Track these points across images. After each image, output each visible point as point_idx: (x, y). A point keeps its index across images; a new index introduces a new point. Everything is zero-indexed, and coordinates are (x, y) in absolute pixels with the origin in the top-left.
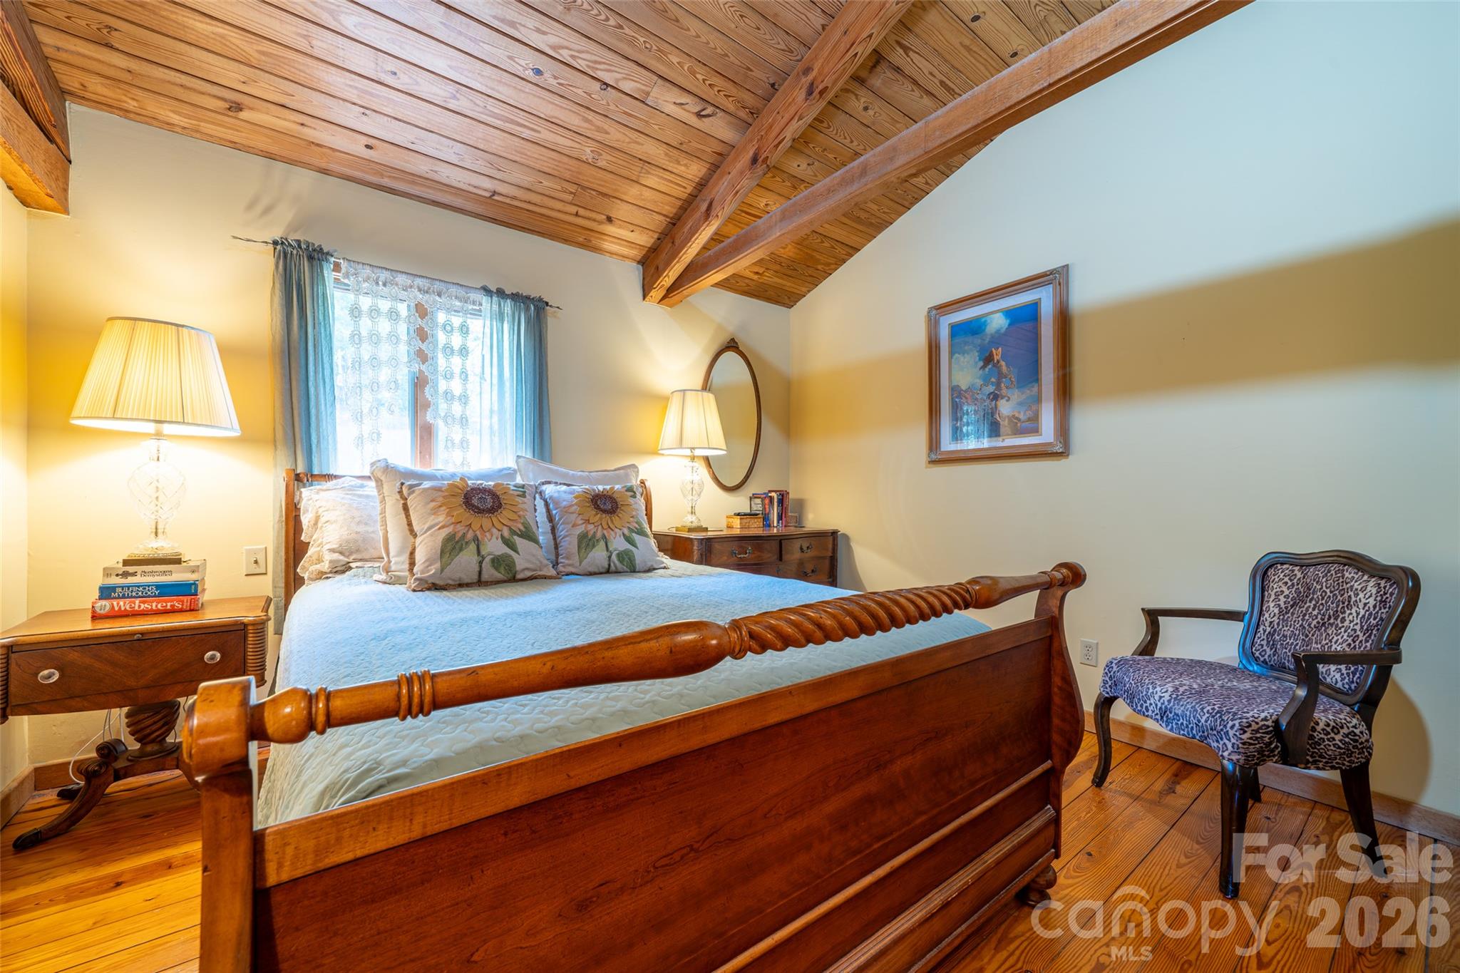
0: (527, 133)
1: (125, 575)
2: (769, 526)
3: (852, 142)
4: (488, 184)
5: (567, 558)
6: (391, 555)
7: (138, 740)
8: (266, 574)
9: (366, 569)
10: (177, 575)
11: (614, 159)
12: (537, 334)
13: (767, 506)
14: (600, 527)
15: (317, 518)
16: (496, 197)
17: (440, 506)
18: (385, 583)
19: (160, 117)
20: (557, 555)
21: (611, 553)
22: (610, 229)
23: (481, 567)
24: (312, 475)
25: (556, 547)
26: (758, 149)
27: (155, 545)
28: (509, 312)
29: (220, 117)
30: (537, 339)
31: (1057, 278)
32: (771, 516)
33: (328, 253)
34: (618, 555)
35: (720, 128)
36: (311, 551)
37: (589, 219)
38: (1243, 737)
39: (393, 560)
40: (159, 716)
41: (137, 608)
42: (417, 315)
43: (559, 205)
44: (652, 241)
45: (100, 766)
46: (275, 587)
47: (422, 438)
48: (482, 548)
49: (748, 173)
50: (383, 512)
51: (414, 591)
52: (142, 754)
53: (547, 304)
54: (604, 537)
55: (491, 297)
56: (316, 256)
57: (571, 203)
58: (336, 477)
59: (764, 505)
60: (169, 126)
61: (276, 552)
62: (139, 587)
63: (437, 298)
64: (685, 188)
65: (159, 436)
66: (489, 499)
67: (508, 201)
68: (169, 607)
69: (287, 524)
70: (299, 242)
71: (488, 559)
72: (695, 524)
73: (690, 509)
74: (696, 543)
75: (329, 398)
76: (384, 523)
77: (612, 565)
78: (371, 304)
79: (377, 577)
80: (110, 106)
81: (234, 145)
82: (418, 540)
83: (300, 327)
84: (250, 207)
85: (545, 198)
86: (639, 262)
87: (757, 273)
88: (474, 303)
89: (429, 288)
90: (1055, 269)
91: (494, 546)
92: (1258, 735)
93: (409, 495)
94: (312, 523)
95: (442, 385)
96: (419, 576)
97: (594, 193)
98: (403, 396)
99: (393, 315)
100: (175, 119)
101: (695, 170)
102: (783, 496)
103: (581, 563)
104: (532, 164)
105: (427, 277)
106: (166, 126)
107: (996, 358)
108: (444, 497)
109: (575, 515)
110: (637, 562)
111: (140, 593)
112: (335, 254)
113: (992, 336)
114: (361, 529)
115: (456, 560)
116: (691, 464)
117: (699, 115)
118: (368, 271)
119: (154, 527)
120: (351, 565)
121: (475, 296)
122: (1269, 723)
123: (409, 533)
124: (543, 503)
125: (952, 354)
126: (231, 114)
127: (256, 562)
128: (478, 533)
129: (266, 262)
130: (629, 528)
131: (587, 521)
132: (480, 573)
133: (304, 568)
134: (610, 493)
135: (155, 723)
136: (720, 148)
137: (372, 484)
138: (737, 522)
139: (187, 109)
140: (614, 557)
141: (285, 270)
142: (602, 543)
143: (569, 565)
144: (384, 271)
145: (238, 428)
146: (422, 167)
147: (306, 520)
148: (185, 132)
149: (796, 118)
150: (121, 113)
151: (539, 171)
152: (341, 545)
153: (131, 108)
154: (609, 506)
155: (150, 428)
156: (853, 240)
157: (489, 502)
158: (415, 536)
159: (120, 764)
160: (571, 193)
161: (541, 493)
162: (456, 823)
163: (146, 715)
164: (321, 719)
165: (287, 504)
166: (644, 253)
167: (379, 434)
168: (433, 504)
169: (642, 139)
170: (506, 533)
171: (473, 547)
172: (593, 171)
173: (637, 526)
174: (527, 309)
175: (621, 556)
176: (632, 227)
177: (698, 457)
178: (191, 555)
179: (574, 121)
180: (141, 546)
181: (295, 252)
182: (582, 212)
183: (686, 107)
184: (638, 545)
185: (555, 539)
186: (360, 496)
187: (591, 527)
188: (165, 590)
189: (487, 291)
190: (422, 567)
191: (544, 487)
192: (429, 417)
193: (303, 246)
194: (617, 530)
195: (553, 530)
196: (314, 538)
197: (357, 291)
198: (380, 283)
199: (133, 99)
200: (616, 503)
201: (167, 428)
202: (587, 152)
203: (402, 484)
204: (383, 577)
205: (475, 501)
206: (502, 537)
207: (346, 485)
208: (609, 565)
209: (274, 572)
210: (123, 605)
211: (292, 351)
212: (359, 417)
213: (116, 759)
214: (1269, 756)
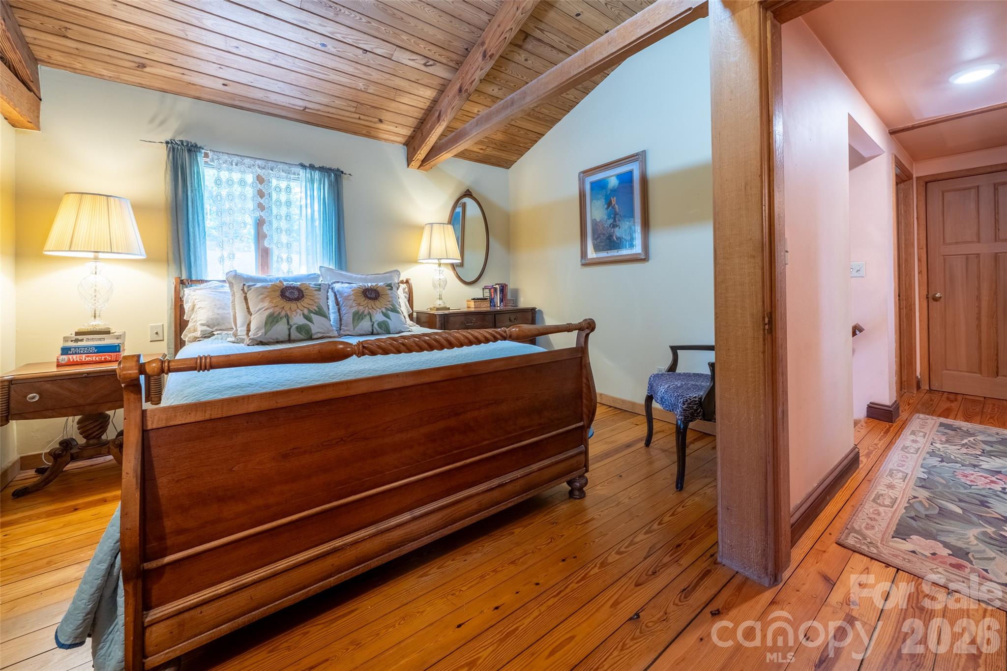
0: (321, 76)
1: (77, 341)
2: (495, 306)
3: (523, 77)
4: (301, 103)
5: (346, 326)
6: (238, 326)
7: (84, 437)
8: (163, 340)
9: (223, 335)
10: (108, 341)
11: (377, 89)
12: (336, 192)
13: (492, 294)
14: (367, 308)
15: (194, 306)
16: (307, 110)
17: (266, 297)
18: (234, 342)
19: (96, 72)
20: (341, 325)
21: (374, 323)
22: (381, 126)
23: (290, 331)
24: (191, 281)
25: (341, 320)
26: (461, 84)
27: (94, 323)
28: (318, 178)
29: (132, 71)
30: (336, 194)
31: (640, 157)
32: (495, 300)
33: (200, 148)
34: (378, 324)
35: (440, 71)
36: (190, 325)
37: (367, 121)
38: (684, 407)
39: (239, 329)
40: (98, 423)
41: (83, 360)
42: (258, 182)
43: (348, 114)
44: (410, 132)
45: (62, 451)
46: (169, 348)
47: (262, 256)
48: (290, 321)
49: (457, 98)
50: (233, 301)
51: (248, 345)
52: (87, 446)
53: (342, 172)
54: (369, 314)
55: (306, 169)
56: (193, 149)
57: (355, 112)
58: (206, 281)
59: (490, 293)
60: (101, 77)
61: (169, 327)
62: (85, 347)
63: (271, 172)
64: (425, 103)
65: (96, 259)
66: (296, 293)
67: (314, 112)
68: (103, 359)
69: (175, 309)
70: (182, 142)
71: (294, 327)
72: (442, 305)
73: (438, 297)
74: (438, 317)
75: (202, 234)
76: (234, 308)
77: (374, 330)
78: (228, 177)
79: (229, 339)
80: (65, 67)
81: (142, 86)
82: (253, 317)
83: (183, 192)
84: (152, 121)
85: (338, 110)
86: (404, 144)
87: (482, 149)
88: (294, 174)
89: (265, 166)
90: (638, 153)
91: (298, 319)
92: (690, 406)
93: (248, 291)
94: (191, 309)
95: (275, 224)
96: (252, 337)
97: (368, 107)
98: (250, 231)
99: (242, 183)
100: (105, 72)
101: (430, 94)
102: (503, 287)
103: (354, 329)
104: (326, 92)
105: (263, 159)
106: (99, 76)
107: (613, 203)
108: (268, 292)
109: (351, 301)
110: (391, 328)
111: (86, 351)
112: (205, 148)
113: (611, 190)
114: (220, 312)
115: (275, 328)
116: (438, 268)
117: (425, 65)
118: (226, 157)
119: (93, 313)
120: (214, 333)
121: (293, 169)
122: (697, 399)
123: (247, 313)
124: (333, 294)
125: (591, 200)
126: (139, 69)
127: (157, 333)
128: (288, 312)
129: (162, 154)
130: (386, 308)
131: (359, 304)
132: (289, 335)
133: (186, 336)
134: (375, 288)
135: (95, 427)
136: (442, 82)
137: (227, 285)
138: (472, 304)
139: (113, 68)
140: (375, 325)
141: (173, 158)
142: (368, 317)
143: (347, 330)
144: (236, 157)
145: (145, 254)
146: (259, 95)
147: (187, 307)
148: (111, 79)
149: (479, 69)
150: (71, 70)
151: (333, 96)
152: (208, 322)
153: (78, 67)
154: (373, 295)
155: (92, 255)
156: (539, 129)
157: (296, 294)
158: (251, 315)
159: (74, 451)
160: (354, 107)
161: (332, 288)
162: (225, 415)
163: (90, 422)
164: (166, 368)
165: (175, 298)
166: (406, 139)
167: (234, 255)
168: (262, 296)
169: (393, 78)
170: (306, 312)
171: (285, 320)
172: (366, 95)
173: (391, 307)
174: (329, 176)
175: (380, 325)
176: (396, 125)
177: (443, 264)
178: (116, 330)
179: (350, 69)
180: (86, 324)
181: (179, 148)
182: (362, 117)
183: (417, 61)
184: (392, 318)
185: (340, 315)
186: (221, 292)
187: (361, 308)
188: (100, 349)
189: (303, 166)
190: (253, 332)
191: (334, 285)
192: (266, 243)
193: (185, 144)
194: (378, 309)
195: (339, 310)
196: (192, 317)
197: (219, 169)
198: (234, 164)
199: (79, 63)
200: (378, 293)
201: (101, 255)
202: (361, 85)
203: (244, 285)
204: (233, 339)
205: (287, 294)
206: (303, 314)
207: (212, 286)
208: (373, 330)
209: (168, 339)
210: (75, 358)
211: (178, 206)
212: (221, 245)
213: (71, 449)
214: (697, 416)
